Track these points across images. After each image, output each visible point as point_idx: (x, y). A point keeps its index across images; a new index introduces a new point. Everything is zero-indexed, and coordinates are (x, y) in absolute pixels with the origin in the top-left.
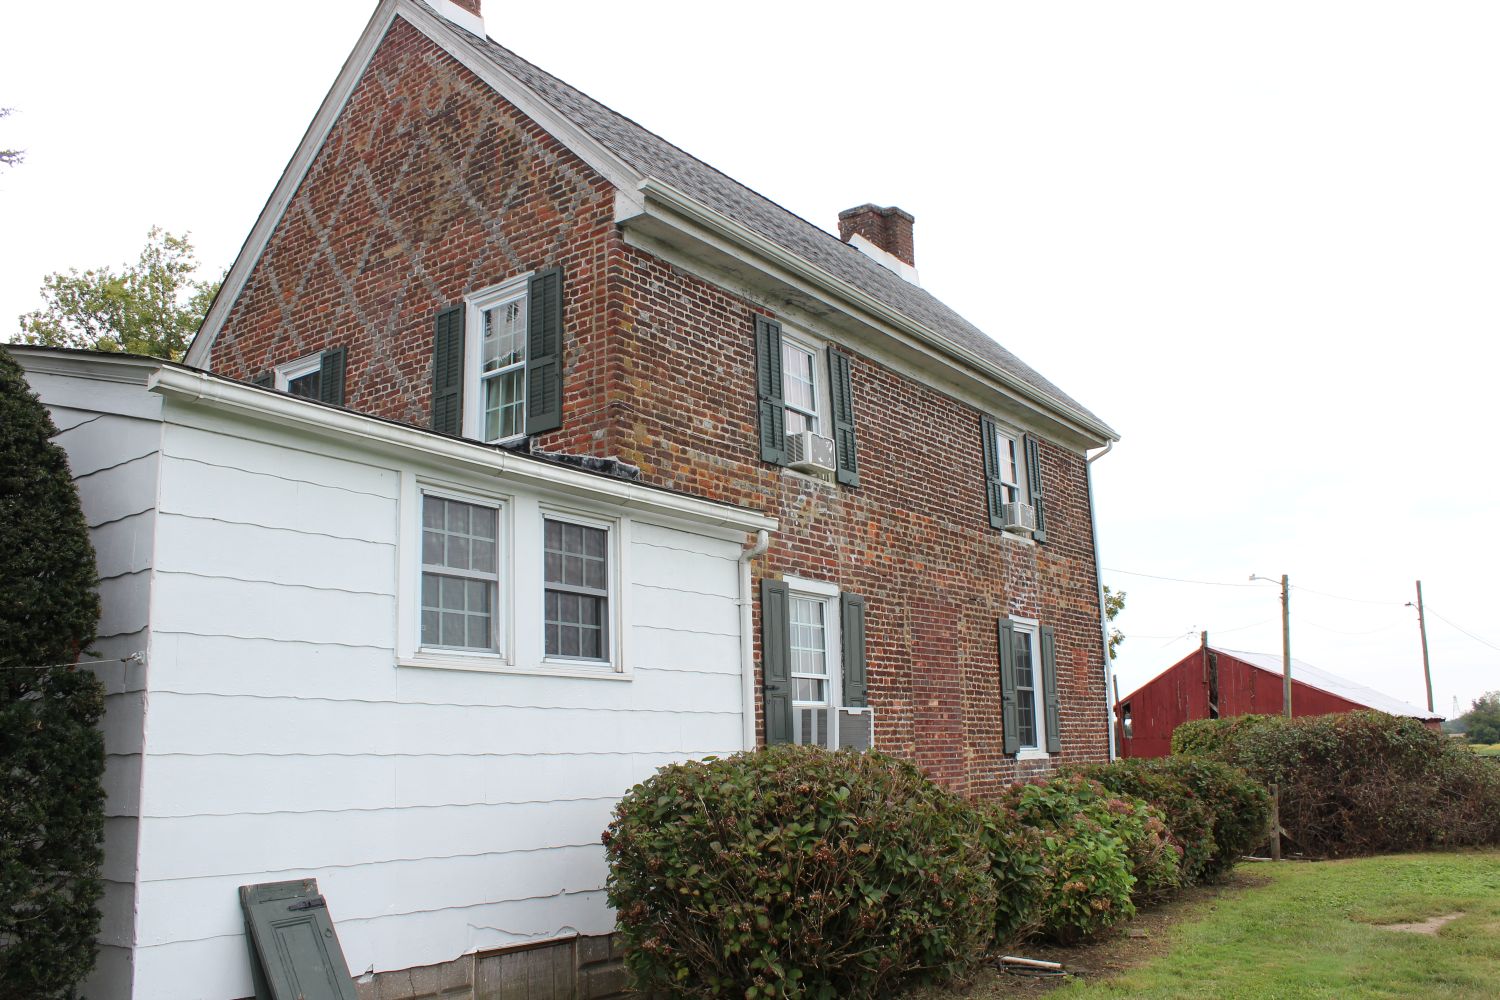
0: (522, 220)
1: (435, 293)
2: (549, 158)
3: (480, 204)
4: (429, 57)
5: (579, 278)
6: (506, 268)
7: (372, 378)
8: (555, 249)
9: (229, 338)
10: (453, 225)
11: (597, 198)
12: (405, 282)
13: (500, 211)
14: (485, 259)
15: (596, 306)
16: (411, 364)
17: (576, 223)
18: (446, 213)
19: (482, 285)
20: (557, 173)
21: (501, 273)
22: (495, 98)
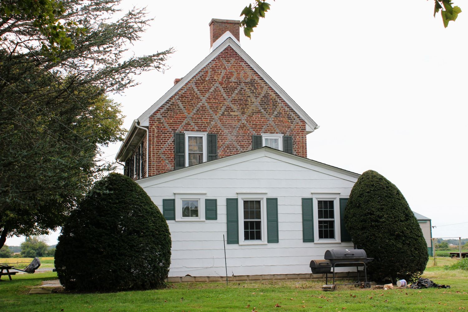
0: (279, 121)
1: (251, 130)
2: (287, 109)
3: (265, 112)
4: (242, 64)
5: (297, 140)
6: (275, 131)
7: (228, 145)
8: (289, 131)
9: (159, 115)
10: (256, 114)
11: (301, 124)
12: (239, 123)
13: (272, 116)
14: (268, 127)
15: (302, 148)
16: (243, 146)
17: (295, 127)
18: (253, 110)
19: (267, 133)
20: (289, 113)
21: (273, 132)
22: (268, 86)
